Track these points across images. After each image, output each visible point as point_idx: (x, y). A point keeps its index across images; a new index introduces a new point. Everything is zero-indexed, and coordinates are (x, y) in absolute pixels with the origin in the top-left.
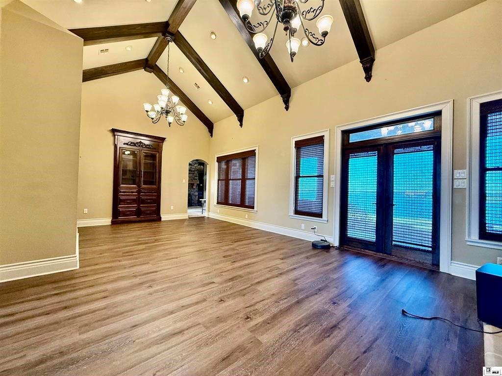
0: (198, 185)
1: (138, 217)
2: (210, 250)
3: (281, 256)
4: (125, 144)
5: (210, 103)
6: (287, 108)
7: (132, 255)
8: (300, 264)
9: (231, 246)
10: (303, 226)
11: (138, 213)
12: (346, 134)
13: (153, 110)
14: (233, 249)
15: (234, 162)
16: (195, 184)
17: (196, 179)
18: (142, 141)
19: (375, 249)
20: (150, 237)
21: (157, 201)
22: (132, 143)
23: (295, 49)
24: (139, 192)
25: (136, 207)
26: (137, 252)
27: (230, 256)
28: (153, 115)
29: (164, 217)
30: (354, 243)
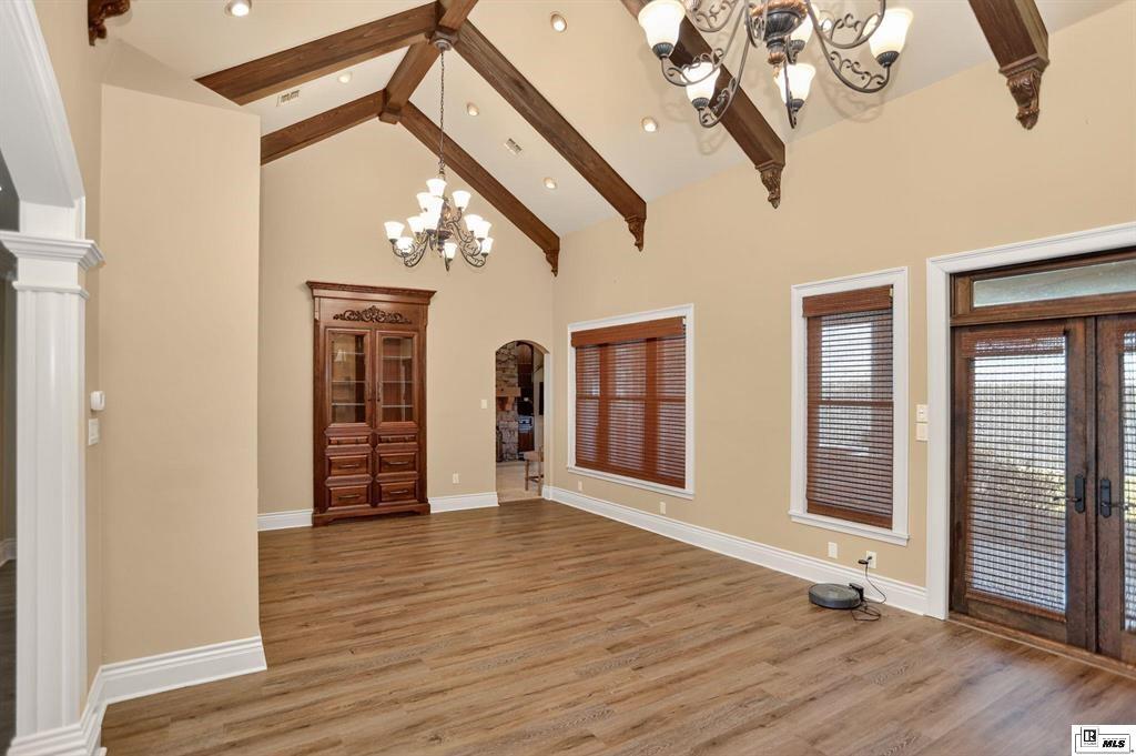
0: (519, 400)
1: (374, 505)
2: (571, 622)
3: (771, 652)
4: (336, 317)
5: (550, 185)
6: (774, 200)
7: (378, 633)
8: (827, 683)
9: (627, 612)
10: (833, 549)
11: (374, 494)
12: (961, 281)
13: (406, 233)
14: (634, 622)
15: (620, 351)
16: (511, 400)
17: (514, 386)
18: (378, 306)
19: (1063, 633)
20: (412, 572)
21: (418, 463)
22: (353, 313)
23: (800, 91)
24: (375, 440)
25: (366, 479)
26: (388, 624)
27: (626, 645)
28: (405, 244)
29: (438, 503)
30: (995, 609)
